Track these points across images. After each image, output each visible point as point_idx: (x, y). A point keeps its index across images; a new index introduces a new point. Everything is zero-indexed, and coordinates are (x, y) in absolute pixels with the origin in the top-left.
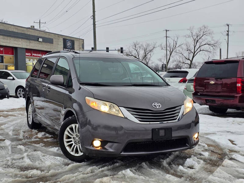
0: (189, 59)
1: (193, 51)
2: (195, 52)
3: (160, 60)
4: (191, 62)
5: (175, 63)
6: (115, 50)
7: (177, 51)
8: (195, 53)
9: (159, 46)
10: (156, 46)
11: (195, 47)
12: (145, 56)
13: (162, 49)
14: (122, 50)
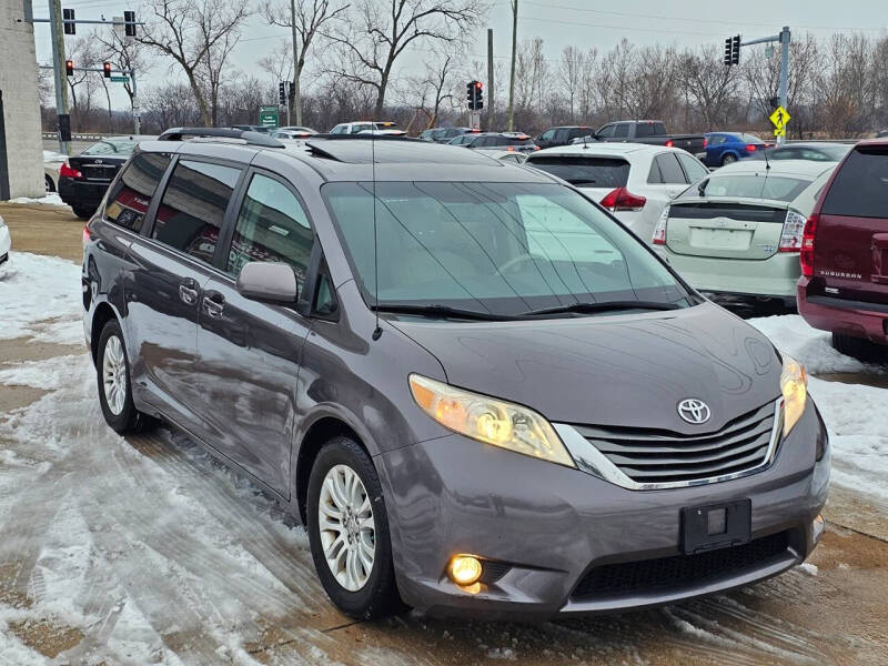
0: (376, 67)
1: (390, 35)
2: (396, 40)
3: (267, 65)
4: (385, 76)
5: (326, 79)
6: (104, 21)
7: (333, 34)
8: (399, 44)
9: (259, 10)
10: (247, 10)
11: (395, 20)
12: (207, 46)
13: (273, 22)
14: (129, 23)
